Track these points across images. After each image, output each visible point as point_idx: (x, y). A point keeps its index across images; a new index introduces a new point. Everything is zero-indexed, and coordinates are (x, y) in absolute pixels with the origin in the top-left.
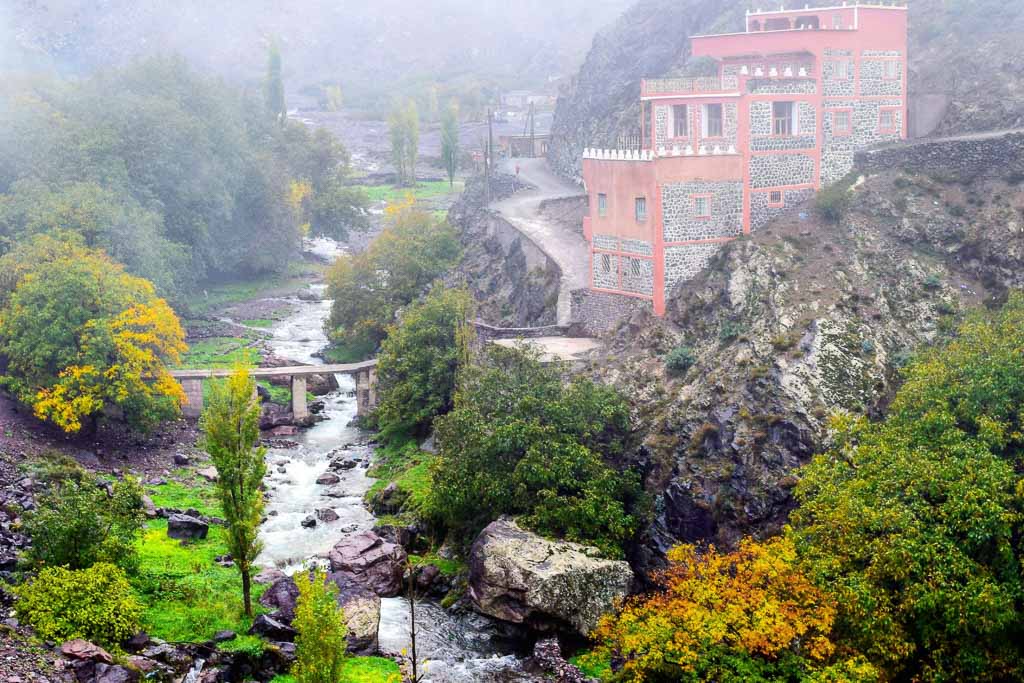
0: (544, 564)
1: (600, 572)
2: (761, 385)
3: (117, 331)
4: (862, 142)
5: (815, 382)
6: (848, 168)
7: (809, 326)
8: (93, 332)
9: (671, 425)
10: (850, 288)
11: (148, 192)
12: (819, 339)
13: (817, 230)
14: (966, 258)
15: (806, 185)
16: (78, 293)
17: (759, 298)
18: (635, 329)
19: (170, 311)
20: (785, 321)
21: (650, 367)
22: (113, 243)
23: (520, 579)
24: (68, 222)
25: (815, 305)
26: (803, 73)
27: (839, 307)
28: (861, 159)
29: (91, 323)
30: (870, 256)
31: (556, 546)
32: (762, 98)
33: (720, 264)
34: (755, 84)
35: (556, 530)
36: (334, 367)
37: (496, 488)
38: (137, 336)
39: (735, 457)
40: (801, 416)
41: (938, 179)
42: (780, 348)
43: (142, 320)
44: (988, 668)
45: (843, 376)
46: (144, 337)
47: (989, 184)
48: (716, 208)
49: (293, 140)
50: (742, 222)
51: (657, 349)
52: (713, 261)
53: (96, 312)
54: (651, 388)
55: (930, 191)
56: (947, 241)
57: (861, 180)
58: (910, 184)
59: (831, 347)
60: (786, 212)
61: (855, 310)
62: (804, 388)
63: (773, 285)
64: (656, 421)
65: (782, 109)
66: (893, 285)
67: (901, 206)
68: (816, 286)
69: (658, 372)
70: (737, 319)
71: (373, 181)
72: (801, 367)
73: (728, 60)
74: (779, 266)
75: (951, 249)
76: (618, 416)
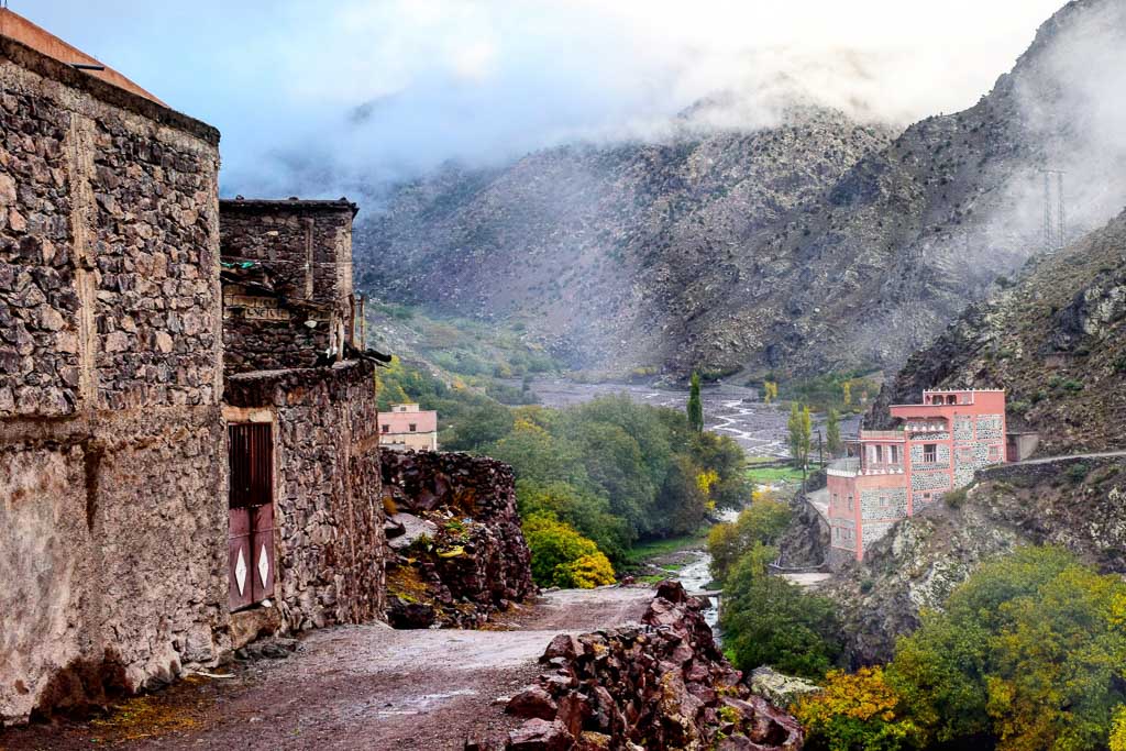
0: (782, 687)
1: (811, 692)
2: (901, 596)
3: (573, 570)
4: (978, 465)
5: (928, 595)
6: (971, 479)
7: (930, 566)
8: (560, 571)
9: (858, 618)
10: (959, 545)
11: (600, 486)
12: (934, 572)
13: (946, 514)
14: (1027, 529)
15: (945, 489)
16: (552, 549)
17: (909, 553)
18: (848, 568)
19: (606, 559)
20: (918, 563)
21: (852, 588)
22: (575, 519)
23: (768, 694)
24: (549, 506)
25: (937, 555)
26: (941, 428)
27: (949, 555)
28: (978, 474)
29: (559, 566)
30: (973, 528)
31: (789, 678)
32: (917, 443)
33: (892, 533)
34: (913, 435)
35: (790, 671)
36: (709, 593)
37: (762, 650)
38: (586, 574)
39: (884, 634)
40: (917, 611)
41: (1017, 485)
42: (913, 577)
43: (589, 565)
44: (974, 727)
45: (943, 592)
46: (589, 574)
47: (1042, 488)
48: (891, 502)
49: (706, 444)
50: (908, 510)
51: (856, 578)
52: (890, 531)
53: (563, 559)
54: (851, 599)
55: (1011, 491)
56: (1017, 519)
57: (977, 485)
58: (1000, 488)
59: (939, 576)
60: (932, 504)
61: (959, 557)
62: (922, 598)
63: (917, 544)
64: (852, 617)
65: (930, 448)
66: (984, 543)
67: (994, 500)
68: (940, 544)
69: (856, 591)
70: (897, 562)
71: (779, 464)
72: (922, 587)
73: (910, 419)
74: (921, 534)
75: (1019, 524)
76: (830, 614)
